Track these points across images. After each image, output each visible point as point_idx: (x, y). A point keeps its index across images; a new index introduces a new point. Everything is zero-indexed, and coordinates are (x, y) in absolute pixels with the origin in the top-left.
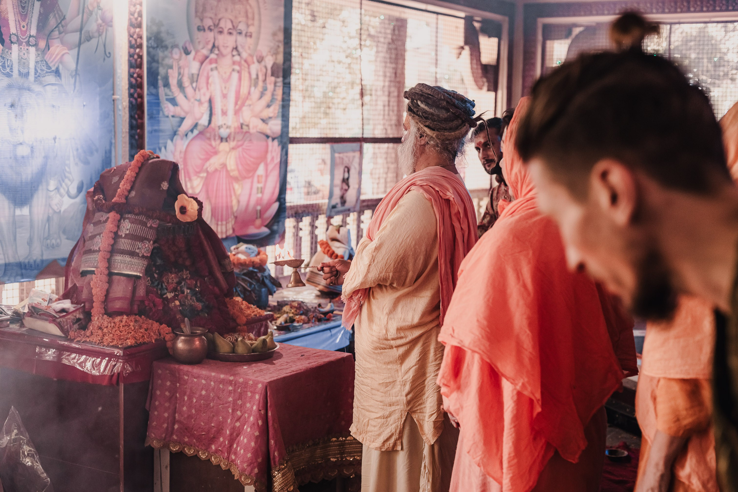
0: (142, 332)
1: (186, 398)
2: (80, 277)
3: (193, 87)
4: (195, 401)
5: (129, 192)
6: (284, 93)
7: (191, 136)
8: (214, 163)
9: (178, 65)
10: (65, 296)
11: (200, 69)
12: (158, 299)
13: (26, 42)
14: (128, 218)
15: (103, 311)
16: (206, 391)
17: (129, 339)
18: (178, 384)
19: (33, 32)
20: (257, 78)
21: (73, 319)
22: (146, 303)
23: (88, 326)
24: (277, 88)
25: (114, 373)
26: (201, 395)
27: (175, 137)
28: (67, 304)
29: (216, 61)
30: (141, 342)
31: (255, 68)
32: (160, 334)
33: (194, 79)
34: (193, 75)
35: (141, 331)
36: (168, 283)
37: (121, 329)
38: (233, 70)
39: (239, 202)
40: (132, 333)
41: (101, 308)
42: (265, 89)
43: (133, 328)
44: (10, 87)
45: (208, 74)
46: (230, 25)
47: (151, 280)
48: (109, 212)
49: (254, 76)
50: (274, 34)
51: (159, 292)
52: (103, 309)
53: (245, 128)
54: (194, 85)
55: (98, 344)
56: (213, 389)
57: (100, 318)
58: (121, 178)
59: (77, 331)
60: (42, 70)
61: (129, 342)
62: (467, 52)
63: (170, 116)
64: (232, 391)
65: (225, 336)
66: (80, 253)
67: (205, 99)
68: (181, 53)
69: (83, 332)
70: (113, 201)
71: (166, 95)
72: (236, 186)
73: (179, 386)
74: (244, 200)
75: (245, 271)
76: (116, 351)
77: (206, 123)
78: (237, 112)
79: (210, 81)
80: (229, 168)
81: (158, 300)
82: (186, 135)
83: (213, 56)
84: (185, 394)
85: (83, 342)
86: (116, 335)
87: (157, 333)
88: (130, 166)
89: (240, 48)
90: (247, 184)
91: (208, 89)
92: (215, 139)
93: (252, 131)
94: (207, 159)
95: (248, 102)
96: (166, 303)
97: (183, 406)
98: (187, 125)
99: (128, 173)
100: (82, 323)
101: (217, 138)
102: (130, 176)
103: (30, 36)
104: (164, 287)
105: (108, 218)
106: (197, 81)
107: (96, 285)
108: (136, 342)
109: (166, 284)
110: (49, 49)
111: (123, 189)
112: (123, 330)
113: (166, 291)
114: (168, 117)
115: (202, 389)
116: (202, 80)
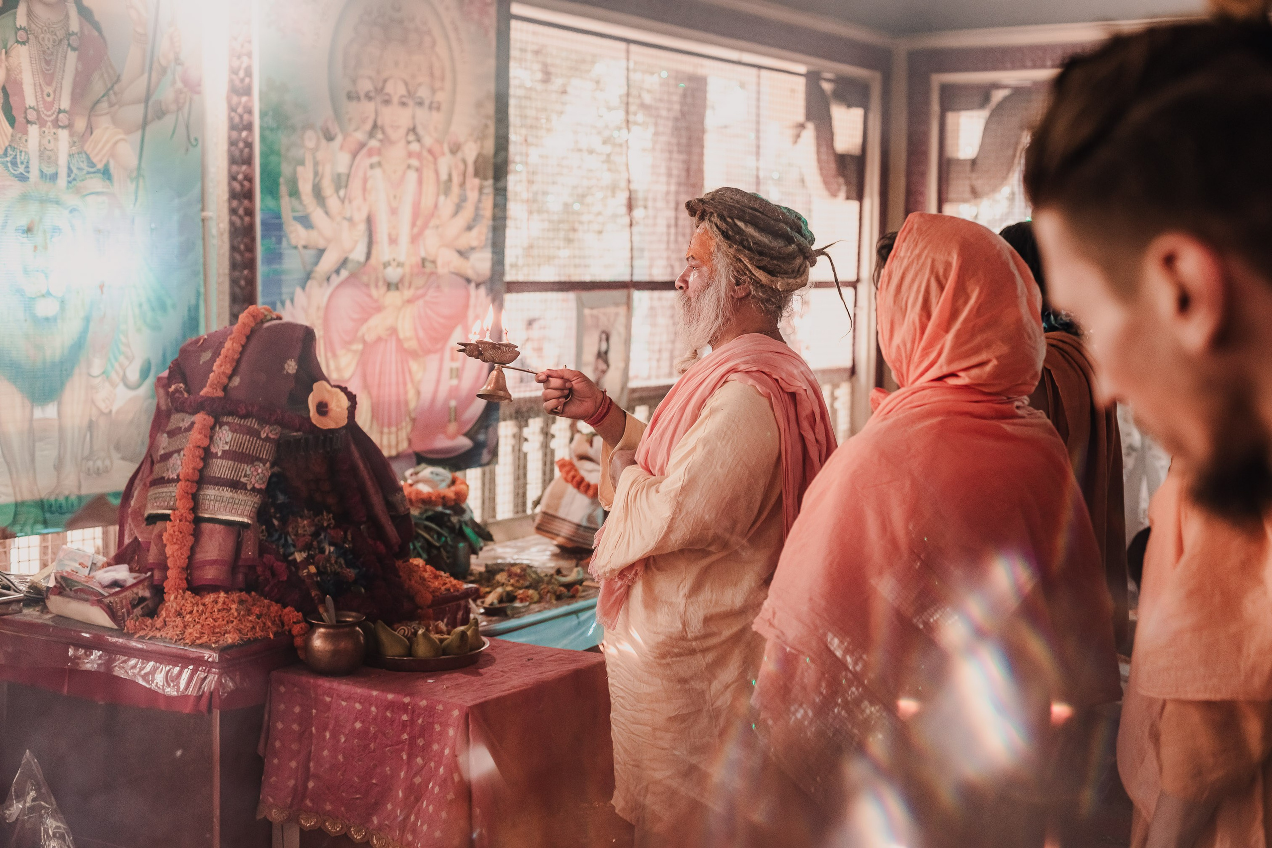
0: (251, 621)
1: (328, 735)
2: (144, 525)
3: (339, 197)
4: (343, 740)
5: (230, 378)
6: (495, 205)
7: (336, 280)
8: (376, 326)
9: (314, 158)
10: (118, 560)
11: (351, 166)
12: (279, 563)
13: (52, 121)
14: (227, 424)
15: (184, 585)
16: (363, 722)
17: (230, 632)
18: (314, 711)
19: (65, 104)
20: (450, 179)
21: (133, 600)
22: (259, 569)
23: (159, 610)
24: (484, 197)
25: (203, 691)
26: (354, 729)
27: (309, 283)
28: (122, 573)
29: (379, 152)
30: (249, 639)
31: (445, 163)
32: (283, 624)
33: (341, 182)
34: (339, 175)
35: (250, 618)
36: (296, 535)
37: (216, 615)
38: (409, 167)
39: (418, 393)
40: (234, 623)
41: (181, 579)
42: (463, 199)
43: (236, 614)
44: (24, 198)
45: (365, 174)
46: (402, 90)
47: (267, 530)
48: (194, 413)
49: (444, 177)
50: (479, 105)
51: (281, 551)
52: (185, 581)
53: (429, 267)
54: (342, 193)
55: (176, 641)
56: (375, 718)
57: (179, 596)
58: (216, 354)
59: (140, 620)
60: (80, 169)
61: (230, 639)
62: (809, 134)
63: (300, 246)
64: (408, 723)
65: (395, 626)
66: (145, 484)
67: (360, 217)
68: (318, 139)
69: (150, 621)
70: (202, 393)
71: (294, 210)
72: (414, 366)
73: (316, 713)
74: (427, 390)
75: (430, 513)
76: (207, 655)
77: (362, 258)
78: (415, 239)
79: (369, 185)
80: (401, 336)
81: (280, 566)
82: (328, 279)
83: (374, 143)
84: (325, 729)
85: (149, 639)
86: (207, 627)
87: (278, 622)
88: (231, 333)
89: (420, 130)
90: (433, 361)
91: (365, 199)
92: (377, 286)
93: (441, 270)
94: (365, 320)
95: (434, 222)
96: (293, 569)
97: (323, 749)
98: (328, 262)
99: (228, 344)
100: (147, 605)
101: (381, 283)
102: (231, 351)
103: (60, 111)
104: (290, 541)
105: (193, 423)
106: (346, 186)
107: (173, 538)
108: (242, 639)
109: (293, 537)
110: (92, 133)
111: (219, 373)
112: (218, 616)
113: (292, 549)
114: (296, 248)
115: (356, 720)
116: (356, 184)
